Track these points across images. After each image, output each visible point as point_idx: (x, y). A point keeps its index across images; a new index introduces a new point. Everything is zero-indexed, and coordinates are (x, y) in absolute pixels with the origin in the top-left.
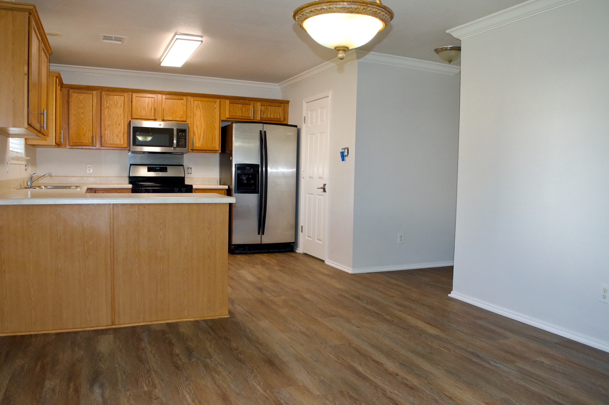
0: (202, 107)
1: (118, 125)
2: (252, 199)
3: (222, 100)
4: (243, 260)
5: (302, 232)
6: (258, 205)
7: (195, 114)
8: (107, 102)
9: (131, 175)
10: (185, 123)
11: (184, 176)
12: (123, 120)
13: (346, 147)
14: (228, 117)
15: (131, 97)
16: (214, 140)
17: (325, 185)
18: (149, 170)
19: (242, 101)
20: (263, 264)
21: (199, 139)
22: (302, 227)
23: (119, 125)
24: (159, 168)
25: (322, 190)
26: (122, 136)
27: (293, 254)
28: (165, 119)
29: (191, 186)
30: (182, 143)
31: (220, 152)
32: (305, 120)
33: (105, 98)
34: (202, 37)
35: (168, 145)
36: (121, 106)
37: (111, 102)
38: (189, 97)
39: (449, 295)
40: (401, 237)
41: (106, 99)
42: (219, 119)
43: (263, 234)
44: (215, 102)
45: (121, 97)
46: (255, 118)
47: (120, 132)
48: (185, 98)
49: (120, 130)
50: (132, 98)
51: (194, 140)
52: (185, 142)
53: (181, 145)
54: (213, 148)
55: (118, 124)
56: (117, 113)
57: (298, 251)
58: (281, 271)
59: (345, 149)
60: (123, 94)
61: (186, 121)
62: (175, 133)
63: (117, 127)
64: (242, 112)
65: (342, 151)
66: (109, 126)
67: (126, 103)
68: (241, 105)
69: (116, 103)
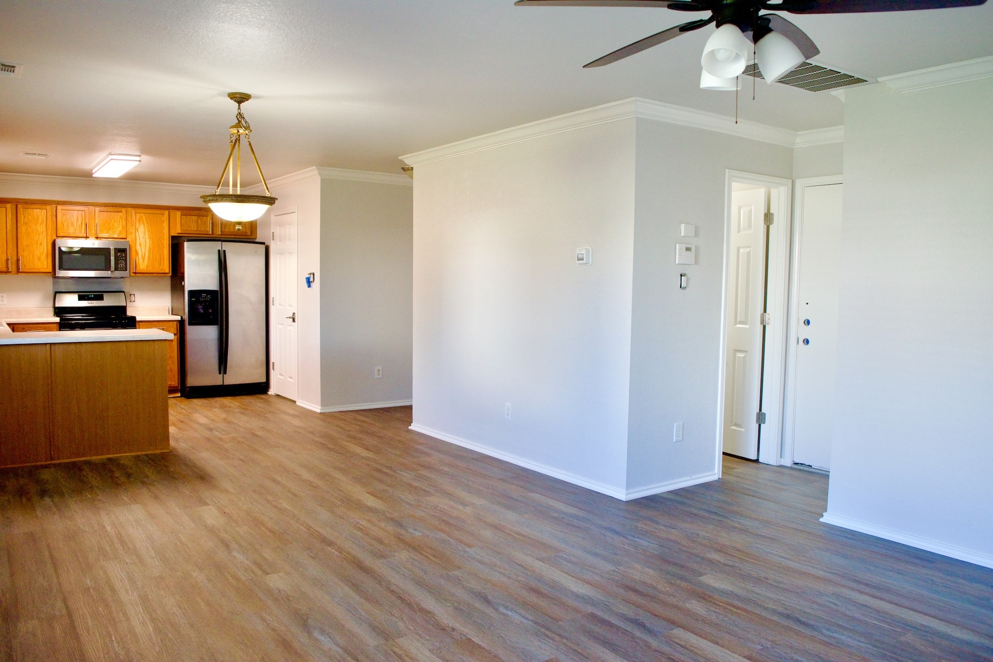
0: (146, 220)
1: (39, 245)
2: (210, 332)
3: (171, 211)
4: (200, 404)
5: (273, 369)
6: (218, 338)
7: (138, 230)
8: (24, 217)
9: (57, 305)
10: (126, 240)
11: (125, 305)
12: (46, 239)
13: (312, 272)
14: (180, 232)
15: (55, 210)
16: (162, 261)
17: (294, 314)
18: (81, 298)
19: (197, 212)
20: (223, 407)
21: (144, 259)
22: (273, 363)
23: (41, 244)
24: (92, 296)
25: (292, 319)
26: (44, 257)
27: (263, 396)
28: (99, 236)
29: (134, 318)
30: (121, 265)
31: (170, 274)
32: (273, 236)
33: (22, 212)
34: (140, 156)
35: (104, 268)
36: (43, 221)
37: (30, 217)
38: (130, 209)
39: (410, 427)
40: (379, 371)
41: (24, 214)
42: (168, 234)
43: (225, 373)
44: (163, 214)
45: (43, 210)
46: (215, 232)
47: (42, 253)
48: (124, 210)
49: (42, 251)
50: (56, 212)
51: (137, 261)
52: (126, 264)
53: (121, 268)
54: (162, 270)
55: (39, 243)
56: (38, 231)
57: (269, 393)
58: (241, 413)
59: (311, 274)
60: (44, 207)
61: (126, 239)
62: (112, 252)
63: (38, 247)
64: (197, 225)
65: (308, 276)
66: (27, 246)
67: (49, 217)
68: (196, 217)
69: (36, 217)
